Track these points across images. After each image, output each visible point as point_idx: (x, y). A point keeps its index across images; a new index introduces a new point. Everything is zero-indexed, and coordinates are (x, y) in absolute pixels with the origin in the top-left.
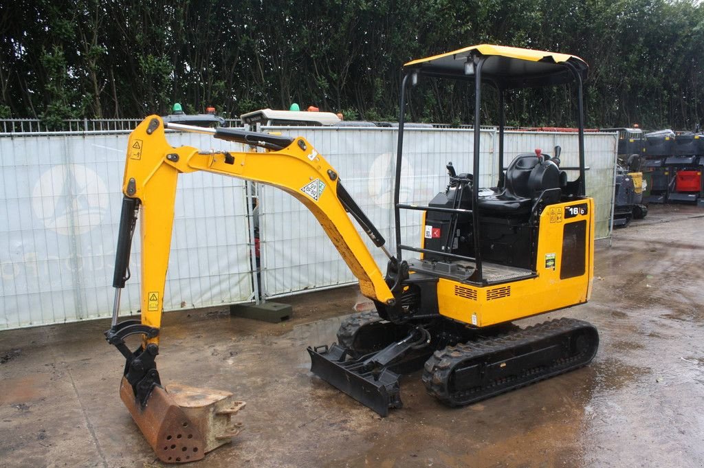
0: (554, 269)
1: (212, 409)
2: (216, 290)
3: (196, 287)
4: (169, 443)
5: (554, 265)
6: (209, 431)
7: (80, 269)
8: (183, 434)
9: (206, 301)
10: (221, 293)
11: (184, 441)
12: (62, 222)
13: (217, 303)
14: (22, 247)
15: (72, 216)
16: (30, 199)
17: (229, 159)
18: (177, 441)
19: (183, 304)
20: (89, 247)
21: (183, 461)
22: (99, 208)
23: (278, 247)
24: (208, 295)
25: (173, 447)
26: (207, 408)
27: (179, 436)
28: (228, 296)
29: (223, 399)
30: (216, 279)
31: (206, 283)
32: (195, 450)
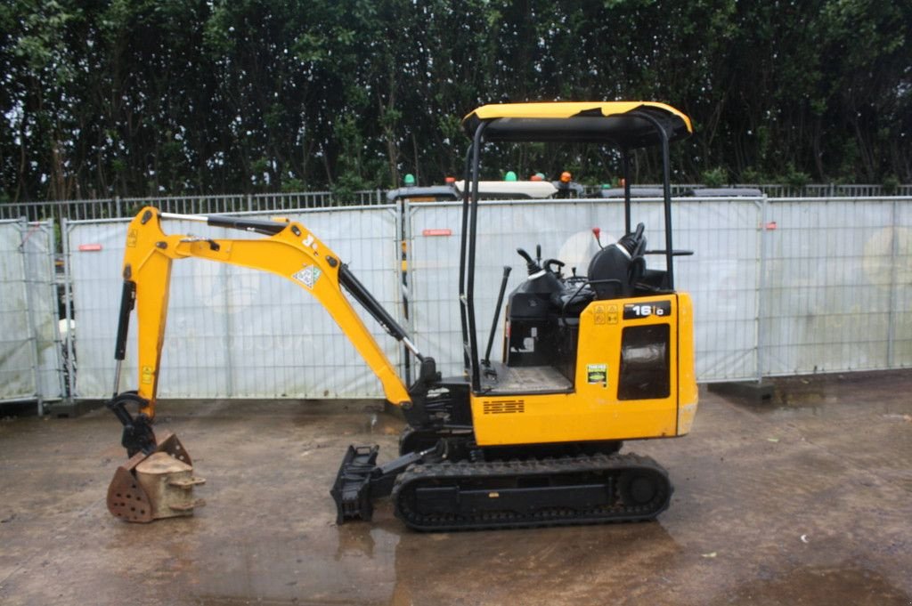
0: (605, 386)
1: (164, 479)
2: (361, 381)
3: (341, 375)
4: (118, 500)
5: (604, 380)
6: (161, 498)
7: (232, 348)
8: (133, 495)
9: (351, 392)
10: (367, 385)
11: (133, 502)
12: (218, 300)
13: (361, 395)
14: (185, 322)
15: (227, 295)
16: (193, 277)
17: (214, 246)
18: (127, 501)
19: (326, 393)
20: (241, 327)
21: (131, 519)
22: (251, 288)
23: (434, 339)
24: (352, 386)
25: (123, 504)
26: (158, 476)
27: (129, 496)
28: (374, 389)
29: (180, 472)
30: (362, 370)
31: (351, 372)
32: (143, 512)
